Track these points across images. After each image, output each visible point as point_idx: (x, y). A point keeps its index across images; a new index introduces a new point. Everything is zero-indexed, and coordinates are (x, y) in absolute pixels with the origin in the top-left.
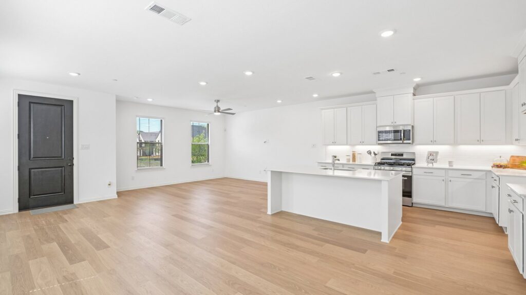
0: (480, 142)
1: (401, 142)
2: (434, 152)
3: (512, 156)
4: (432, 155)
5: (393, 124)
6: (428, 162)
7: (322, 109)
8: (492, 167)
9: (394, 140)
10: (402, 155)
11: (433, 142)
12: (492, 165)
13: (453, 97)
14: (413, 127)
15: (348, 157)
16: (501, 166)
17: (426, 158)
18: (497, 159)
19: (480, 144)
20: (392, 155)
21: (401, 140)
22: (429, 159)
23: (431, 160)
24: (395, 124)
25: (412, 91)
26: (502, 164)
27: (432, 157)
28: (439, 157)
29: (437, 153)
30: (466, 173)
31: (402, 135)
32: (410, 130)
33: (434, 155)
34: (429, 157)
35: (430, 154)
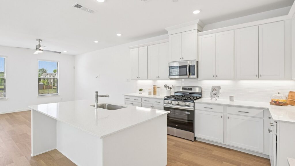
0: (259, 77)
1: (187, 77)
2: (217, 87)
3: (290, 92)
4: (215, 90)
5: (181, 60)
6: (211, 97)
7: (130, 48)
8: (271, 103)
9: (180, 75)
10: (191, 89)
11: (215, 77)
12: (271, 101)
13: (233, 31)
14: (197, 62)
15: (150, 91)
16: (279, 103)
17: (210, 93)
18: (275, 95)
19: (258, 79)
20: (183, 89)
21: (187, 75)
22: (213, 94)
23: (214, 94)
24: (183, 60)
25: (196, 27)
26: (281, 100)
27: (215, 91)
28: (221, 92)
29: (219, 88)
30: (244, 110)
31: (188, 70)
32: (194, 65)
33: (217, 89)
34: (213, 91)
35: (214, 89)
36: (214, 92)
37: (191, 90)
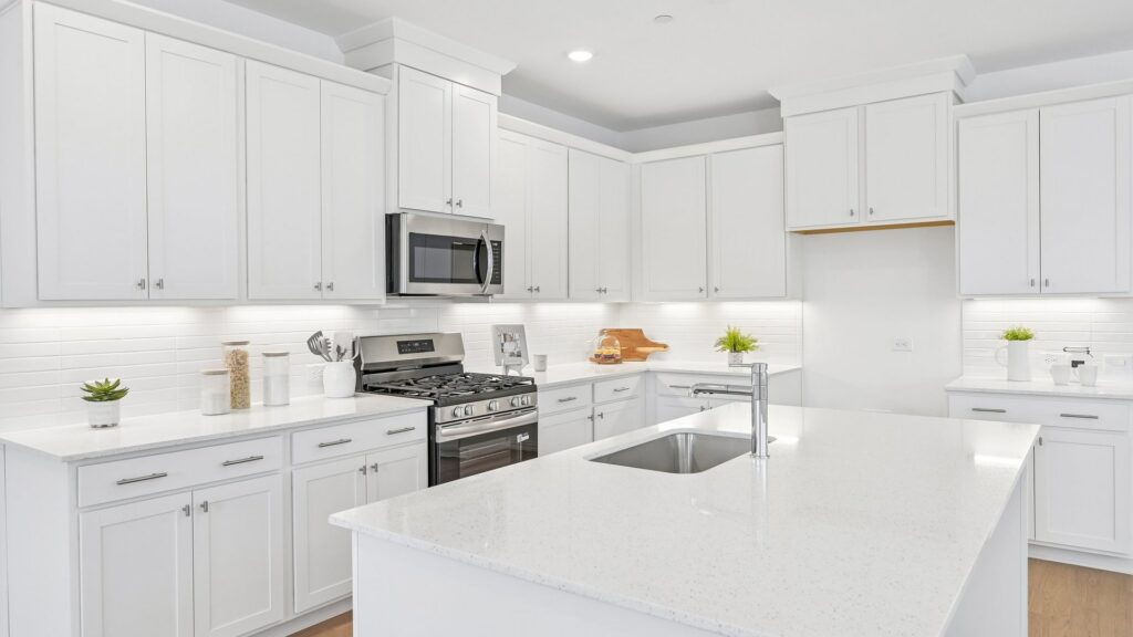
1: (477, 289)
2: (514, 328)
4: (512, 339)
5: (448, 210)
10: (427, 345)
11: (531, 293)
17: (494, 351)
20: (404, 346)
21: (477, 281)
22: (507, 354)
23: (512, 355)
24: (457, 211)
27: (513, 343)
29: (521, 330)
32: (500, 244)
33: (517, 336)
34: (502, 345)
35: (505, 335)
36: (509, 347)
37: (433, 350)
